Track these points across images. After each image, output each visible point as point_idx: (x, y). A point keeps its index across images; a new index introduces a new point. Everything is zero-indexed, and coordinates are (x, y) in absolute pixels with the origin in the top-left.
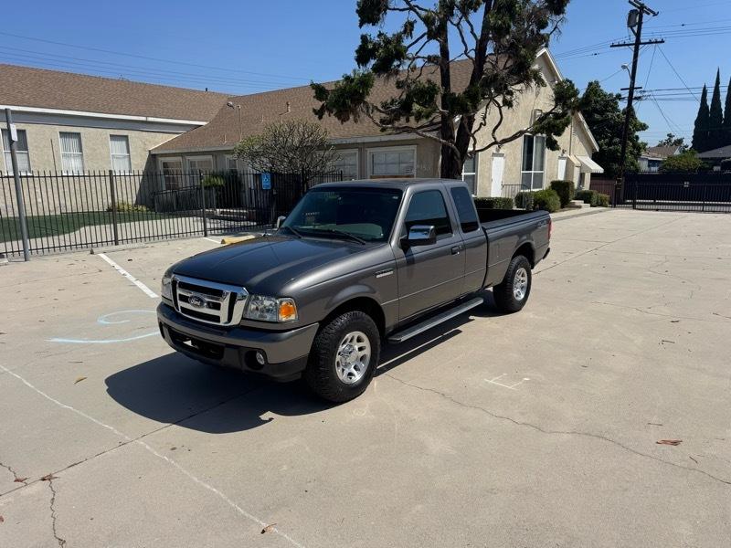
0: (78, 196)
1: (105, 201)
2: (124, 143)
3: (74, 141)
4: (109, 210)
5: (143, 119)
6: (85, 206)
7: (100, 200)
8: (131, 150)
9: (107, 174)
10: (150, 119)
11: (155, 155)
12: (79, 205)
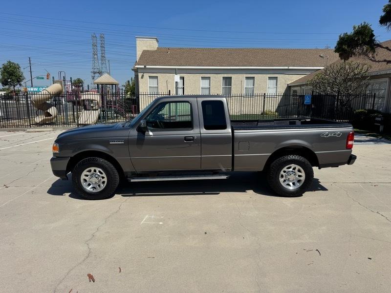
0: (249, 107)
1: (260, 109)
2: (275, 81)
3: (251, 81)
4: (262, 114)
5: (287, 68)
6: (251, 111)
7: (258, 109)
8: (278, 84)
9: (263, 95)
10: (290, 68)
11: (290, 86)
12: (249, 111)
